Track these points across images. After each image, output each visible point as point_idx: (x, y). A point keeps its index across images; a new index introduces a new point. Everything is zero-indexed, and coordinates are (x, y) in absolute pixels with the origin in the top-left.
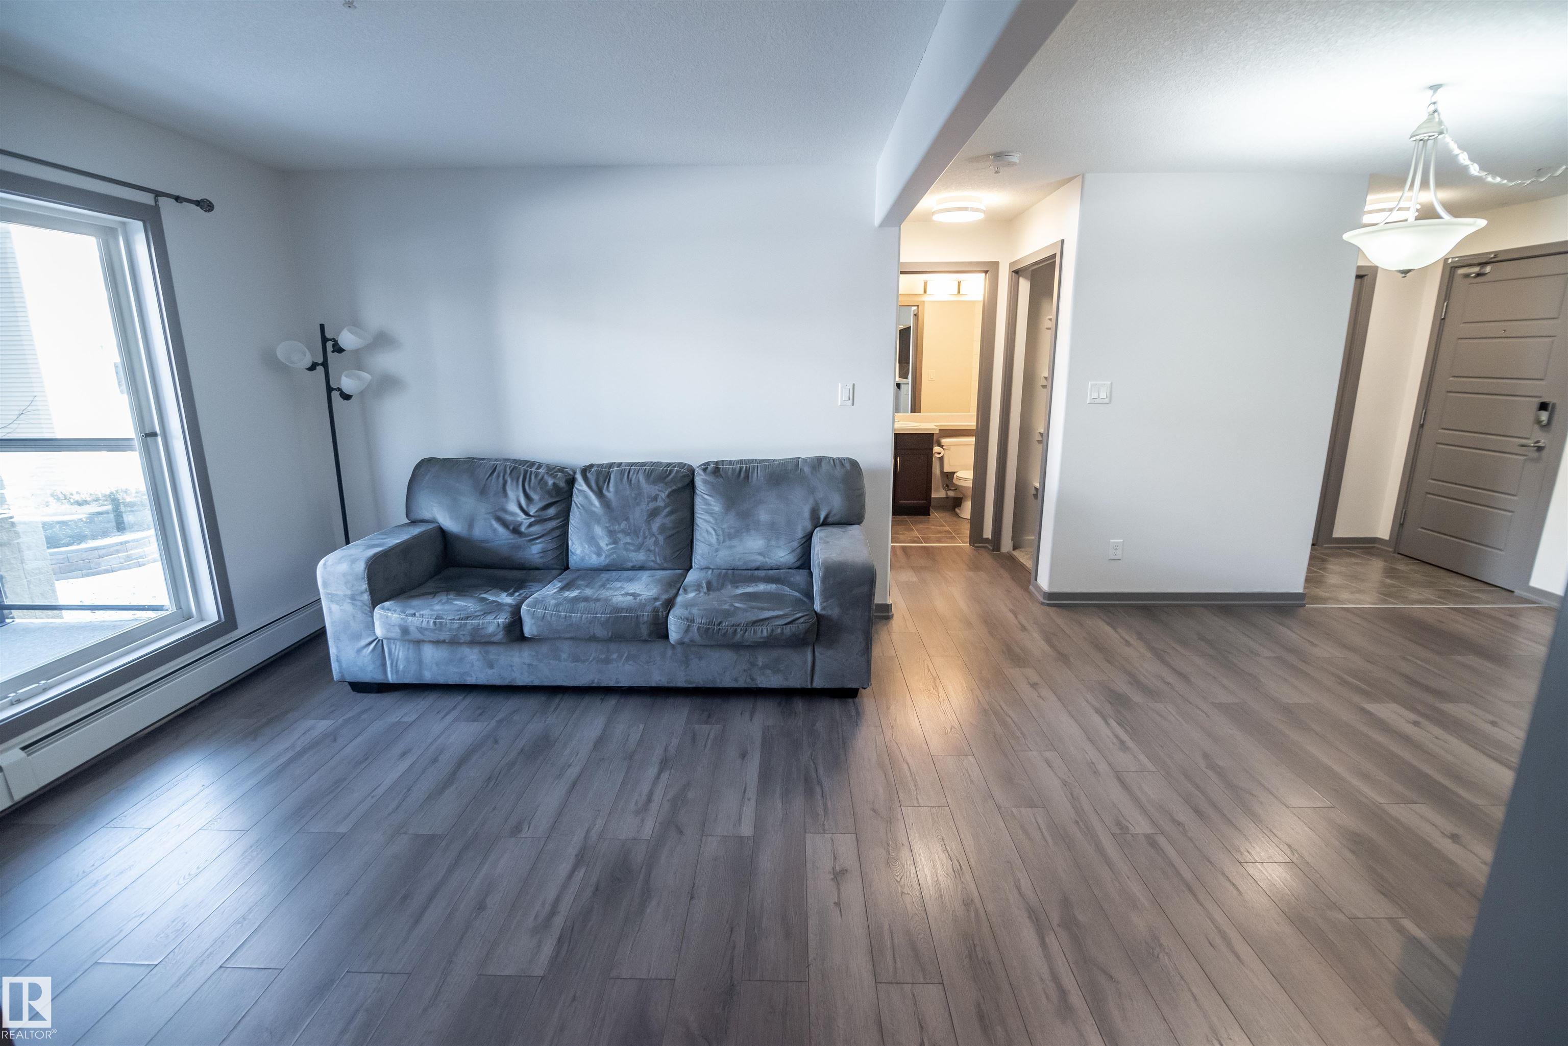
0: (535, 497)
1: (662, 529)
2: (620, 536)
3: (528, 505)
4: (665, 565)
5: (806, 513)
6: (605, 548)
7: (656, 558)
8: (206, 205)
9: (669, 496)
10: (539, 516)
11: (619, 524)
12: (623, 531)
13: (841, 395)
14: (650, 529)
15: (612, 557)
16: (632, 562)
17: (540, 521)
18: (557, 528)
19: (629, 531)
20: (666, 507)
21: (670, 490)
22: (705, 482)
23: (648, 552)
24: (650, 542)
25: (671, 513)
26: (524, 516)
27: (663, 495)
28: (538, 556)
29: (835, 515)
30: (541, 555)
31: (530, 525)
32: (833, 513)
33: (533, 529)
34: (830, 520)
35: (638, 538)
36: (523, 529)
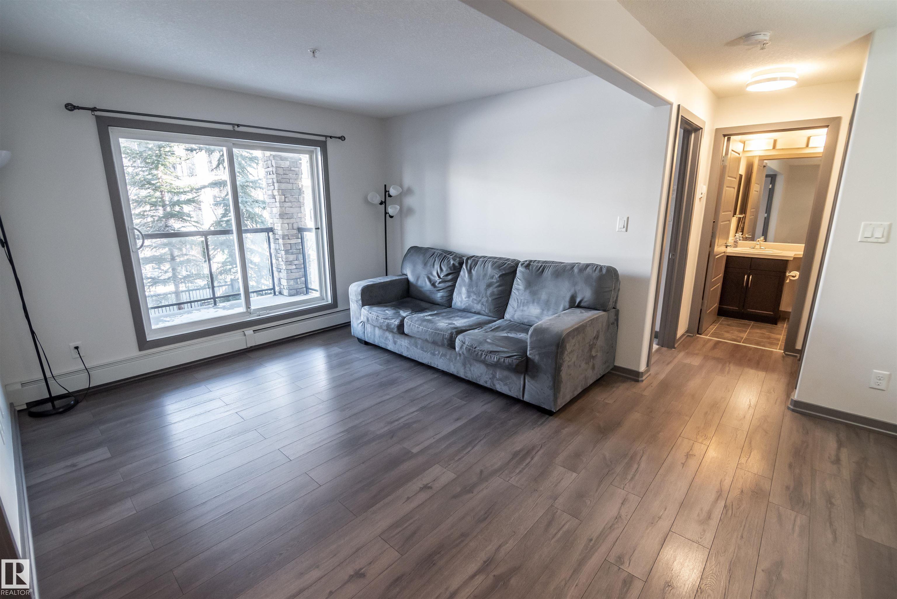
0: (444, 269)
1: (492, 294)
2: (472, 295)
3: (441, 273)
4: (490, 314)
5: (568, 299)
6: (464, 299)
7: (485, 309)
8: (342, 138)
9: (500, 277)
10: (444, 279)
11: (473, 289)
12: (473, 292)
13: (619, 224)
14: (486, 293)
15: (466, 305)
16: (475, 309)
17: (444, 281)
18: (450, 286)
19: (476, 293)
20: (497, 282)
21: (501, 273)
22: (521, 272)
23: (482, 305)
24: (484, 299)
25: (499, 286)
26: (438, 278)
27: (497, 276)
28: (440, 298)
29: (586, 302)
30: (441, 298)
31: (440, 283)
32: (585, 300)
33: (440, 285)
34: (582, 304)
35: (479, 297)
36: (437, 284)
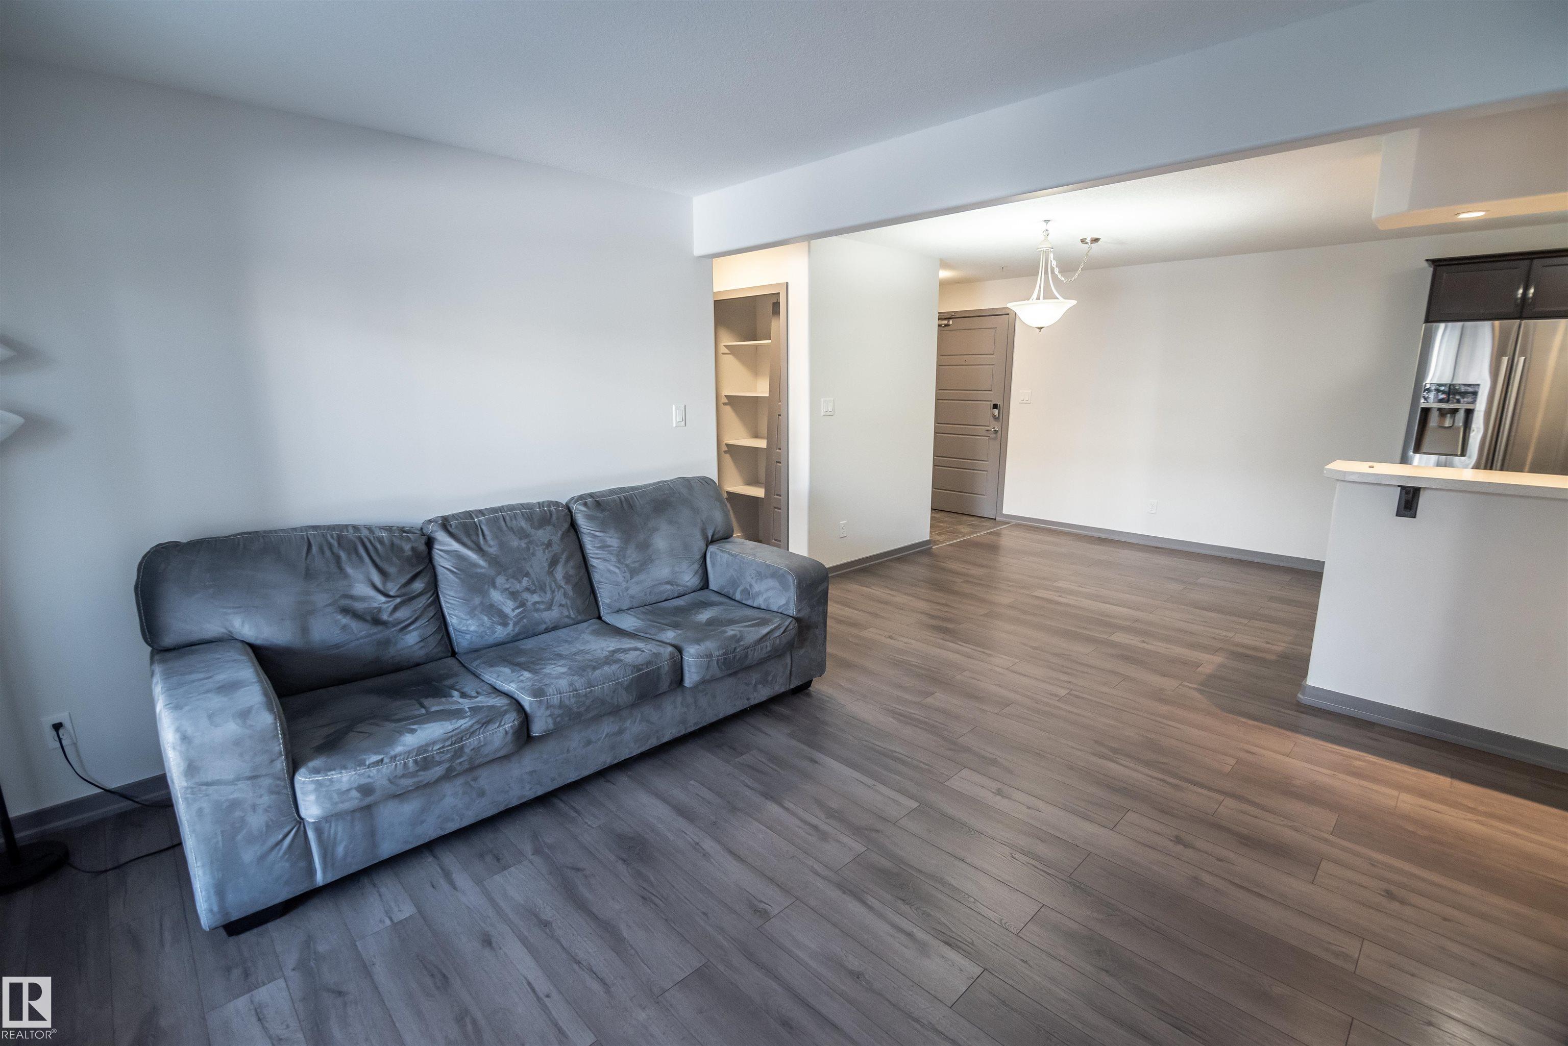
0: (392, 570)
1: (567, 578)
2: (526, 595)
3: (384, 583)
4: (579, 618)
5: (698, 535)
6: (512, 614)
7: (569, 612)
9: (562, 538)
10: (404, 595)
11: (520, 582)
12: (527, 589)
13: (675, 417)
14: (555, 581)
15: (521, 624)
16: (545, 623)
17: (409, 599)
18: (429, 605)
19: (534, 588)
20: (563, 551)
21: (559, 533)
22: (589, 518)
23: (561, 608)
24: (559, 597)
25: (568, 558)
26: (383, 599)
27: (556, 538)
28: (416, 647)
29: (719, 532)
30: (422, 644)
31: (396, 609)
32: (717, 530)
33: (400, 613)
34: (716, 537)
35: (546, 593)
36: (385, 617)
